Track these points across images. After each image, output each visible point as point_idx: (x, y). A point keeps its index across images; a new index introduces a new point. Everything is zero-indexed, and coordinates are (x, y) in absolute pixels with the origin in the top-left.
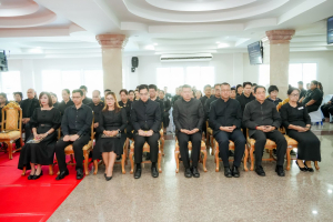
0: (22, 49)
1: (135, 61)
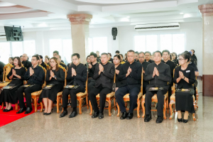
0: (33, 24)
1: (115, 31)
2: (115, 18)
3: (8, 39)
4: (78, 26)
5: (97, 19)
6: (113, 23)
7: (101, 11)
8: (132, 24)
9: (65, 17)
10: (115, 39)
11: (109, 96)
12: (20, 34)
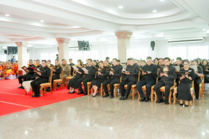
1: (153, 44)
2: (153, 34)
3: (80, 49)
4: (122, 40)
5: (137, 35)
6: (151, 38)
7: (137, 29)
8: (166, 39)
9: (114, 34)
10: (153, 49)
11: (133, 86)
12: (88, 46)
